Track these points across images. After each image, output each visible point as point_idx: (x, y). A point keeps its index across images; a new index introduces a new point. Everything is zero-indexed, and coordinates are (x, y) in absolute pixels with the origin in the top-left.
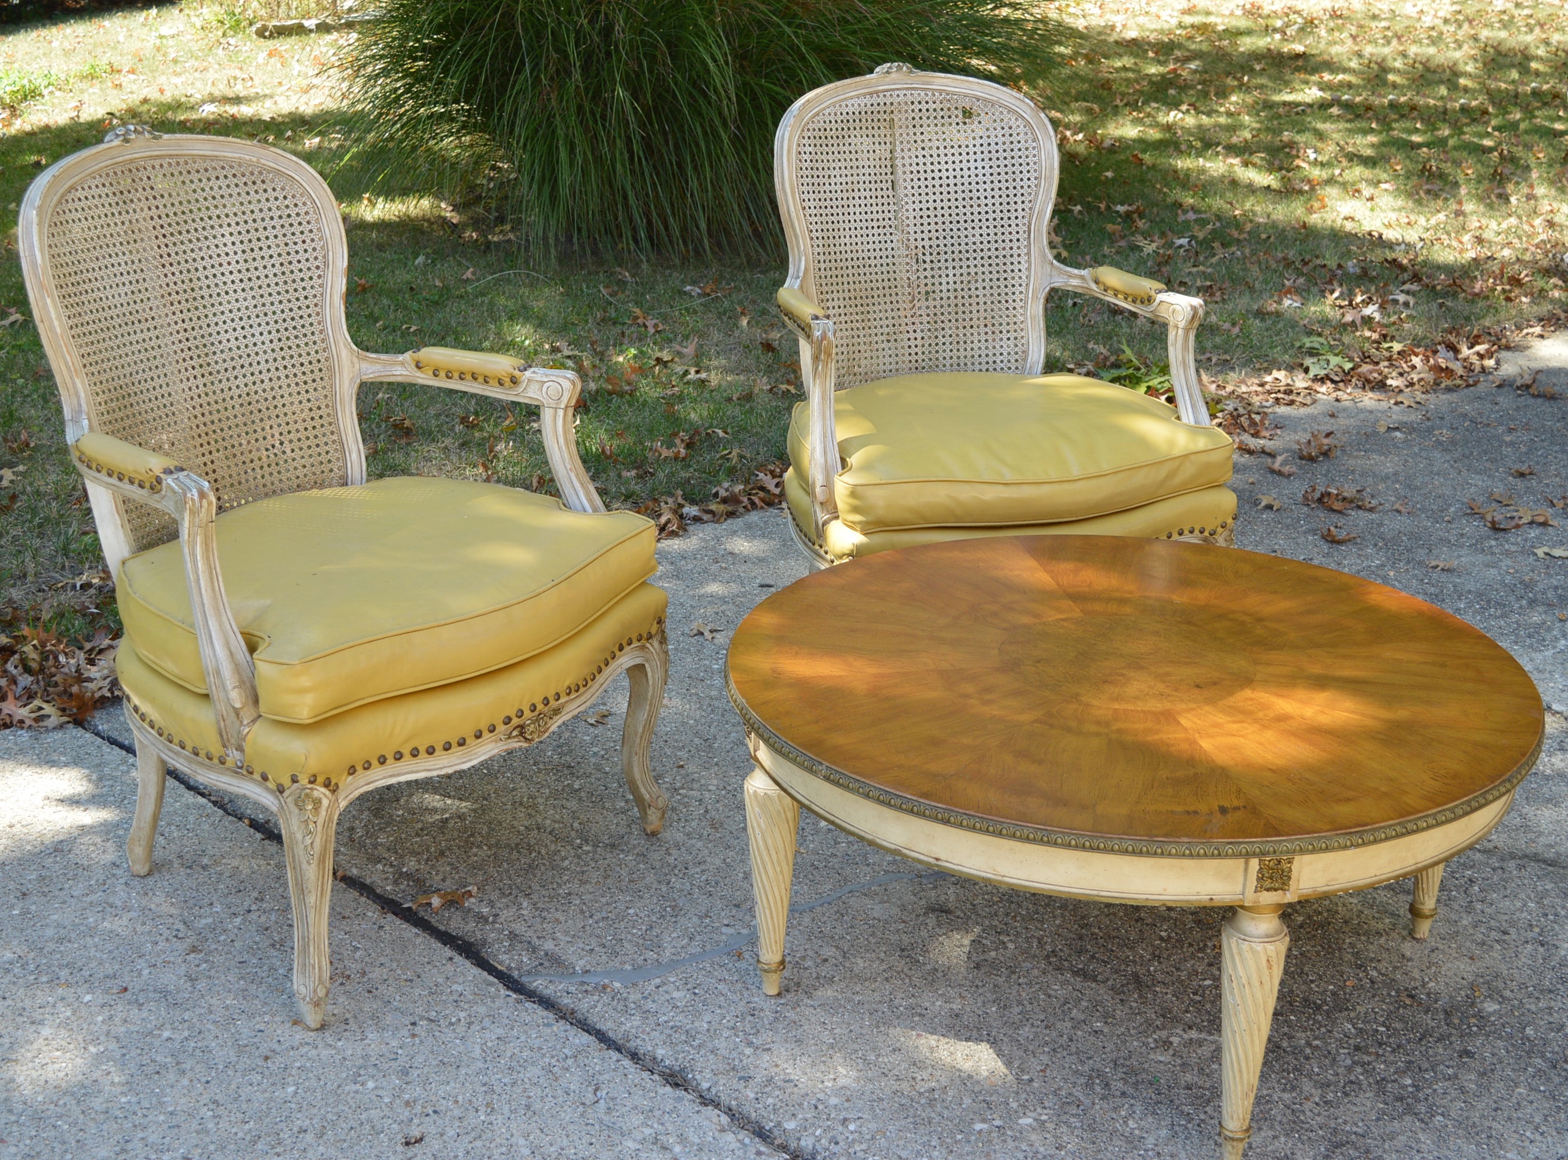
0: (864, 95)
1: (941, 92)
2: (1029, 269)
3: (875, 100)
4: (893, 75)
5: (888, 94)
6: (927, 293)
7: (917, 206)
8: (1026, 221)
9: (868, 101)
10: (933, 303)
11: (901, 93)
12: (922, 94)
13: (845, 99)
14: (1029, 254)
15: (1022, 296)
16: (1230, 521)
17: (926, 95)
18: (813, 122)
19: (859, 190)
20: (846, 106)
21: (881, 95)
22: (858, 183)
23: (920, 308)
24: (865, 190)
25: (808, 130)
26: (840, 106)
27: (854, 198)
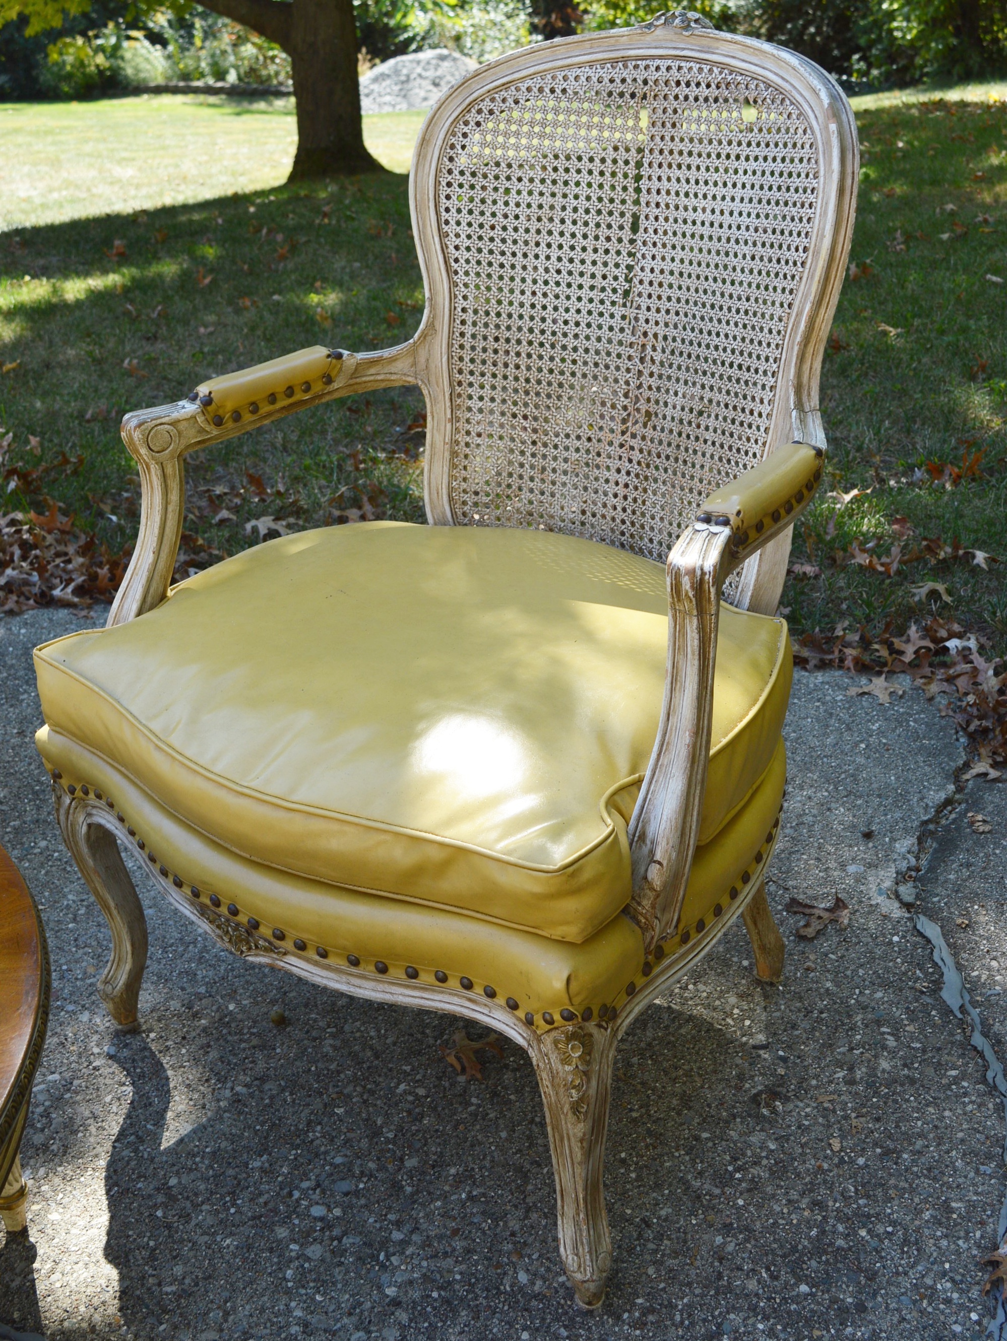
0: (603, 63)
1: (723, 66)
3: (619, 72)
4: (659, 32)
5: (642, 64)
6: (647, 414)
8: (782, 326)
10: (652, 433)
11: (664, 64)
12: (696, 67)
13: (569, 67)
16: (557, 1017)
17: (700, 70)
18: (493, 100)
19: (563, 221)
20: (565, 78)
21: (631, 65)
22: (564, 208)
23: (634, 436)
24: (574, 222)
25: (480, 112)
26: (554, 78)
27: (550, 233)
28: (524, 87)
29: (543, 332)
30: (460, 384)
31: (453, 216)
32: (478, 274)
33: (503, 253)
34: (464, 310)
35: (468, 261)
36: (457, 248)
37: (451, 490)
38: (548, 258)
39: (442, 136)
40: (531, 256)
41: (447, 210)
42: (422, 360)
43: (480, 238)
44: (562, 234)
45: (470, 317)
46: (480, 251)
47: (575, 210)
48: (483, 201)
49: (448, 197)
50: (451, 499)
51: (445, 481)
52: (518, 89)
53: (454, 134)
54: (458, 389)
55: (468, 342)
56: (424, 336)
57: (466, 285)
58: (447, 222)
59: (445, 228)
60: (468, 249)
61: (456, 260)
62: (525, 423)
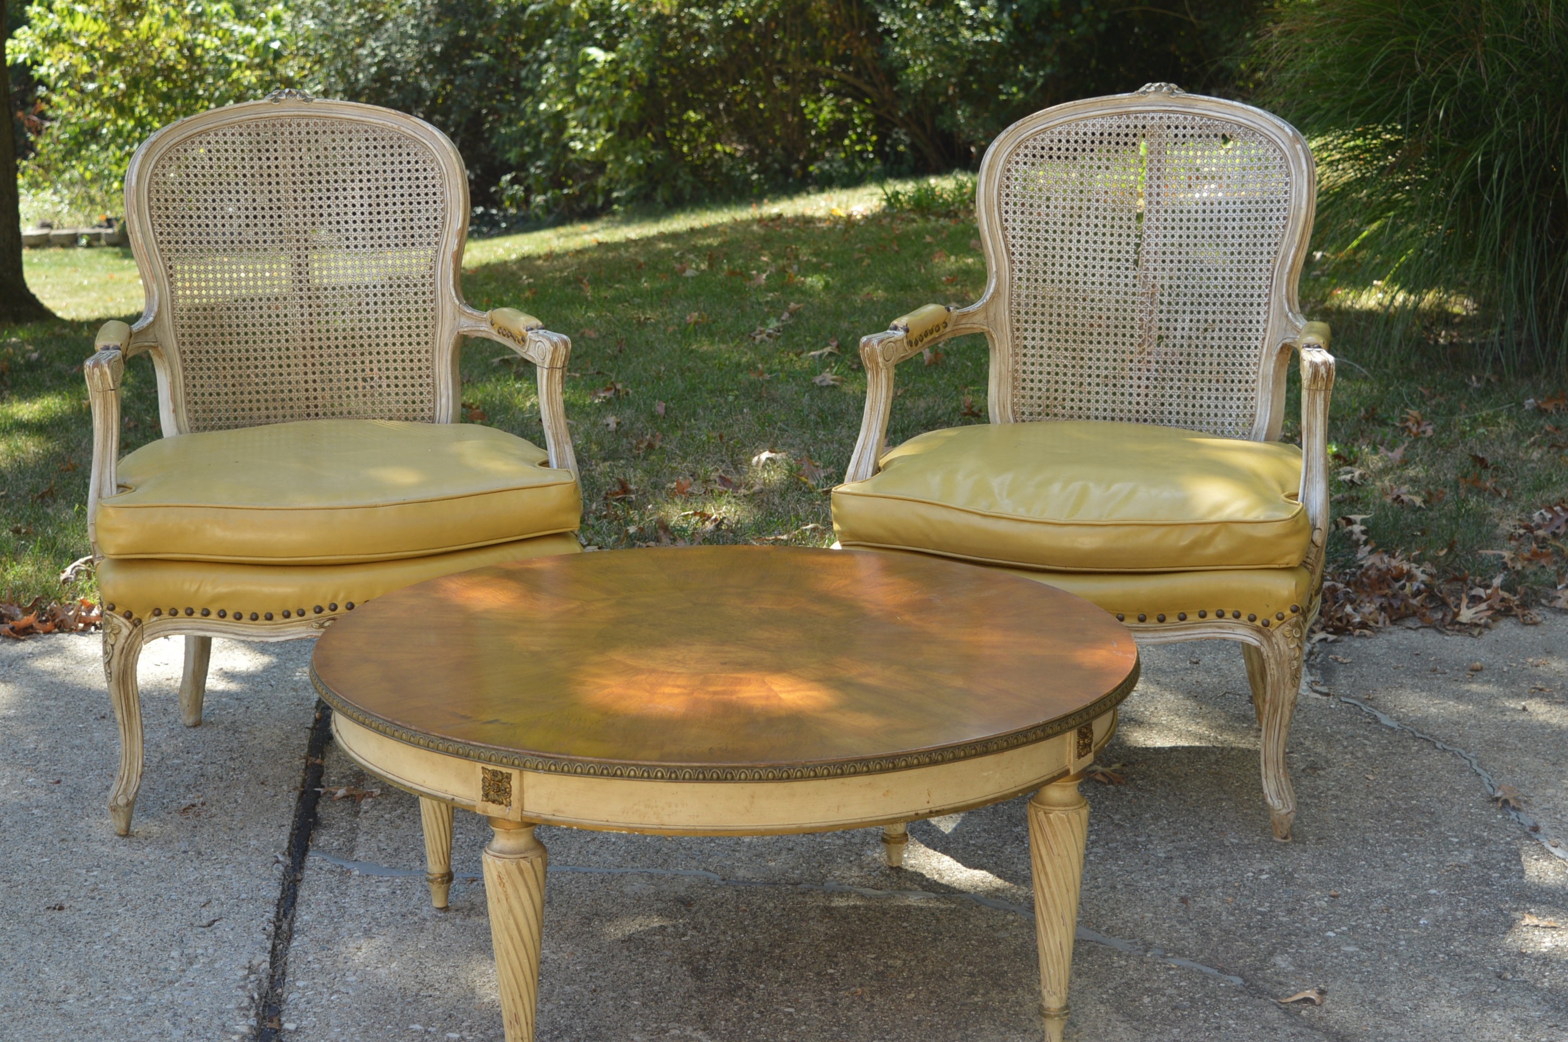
0: (1112, 116)
1: (1202, 116)
2: (1266, 321)
3: (1124, 121)
4: (1151, 96)
5: (1140, 116)
6: (1160, 337)
7: (1161, 240)
8: (1270, 266)
9: (1115, 122)
10: (1165, 349)
11: (1156, 116)
12: (1181, 117)
13: (1087, 118)
14: (1268, 304)
15: (1257, 352)
16: (1288, 612)
17: (1186, 119)
18: (1035, 140)
19: (1088, 217)
20: (1085, 125)
21: (1132, 117)
22: (1089, 209)
23: (1149, 354)
24: (1097, 217)
25: (1026, 147)
26: (1077, 125)
27: (1079, 225)
28: (1056, 131)
29: (1076, 291)
30: (1018, 329)
31: (1010, 217)
32: (1029, 255)
33: (1046, 240)
34: (1020, 279)
35: (1021, 246)
36: (1014, 237)
37: (1013, 404)
38: (1079, 241)
39: (1001, 163)
40: (1066, 241)
41: (1007, 212)
42: (991, 314)
43: (1030, 230)
44: (1088, 225)
45: (1024, 283)
46: (1030, 238)
47: (1097, 209)
48: (1031, 206)
49: (1007, 204)
50: (1014, 411)
51: (1009, 398)
52: (1052, 133)
53: (1009, 162)
54: (1017, 334)
55: (1023, 300)
56: (993, 297)
57: (1021, 262)
58: (1006, 220)
59: (1006, 224)
60: (1022, 238)
61: (1013, 246)
62: (1066, 354)
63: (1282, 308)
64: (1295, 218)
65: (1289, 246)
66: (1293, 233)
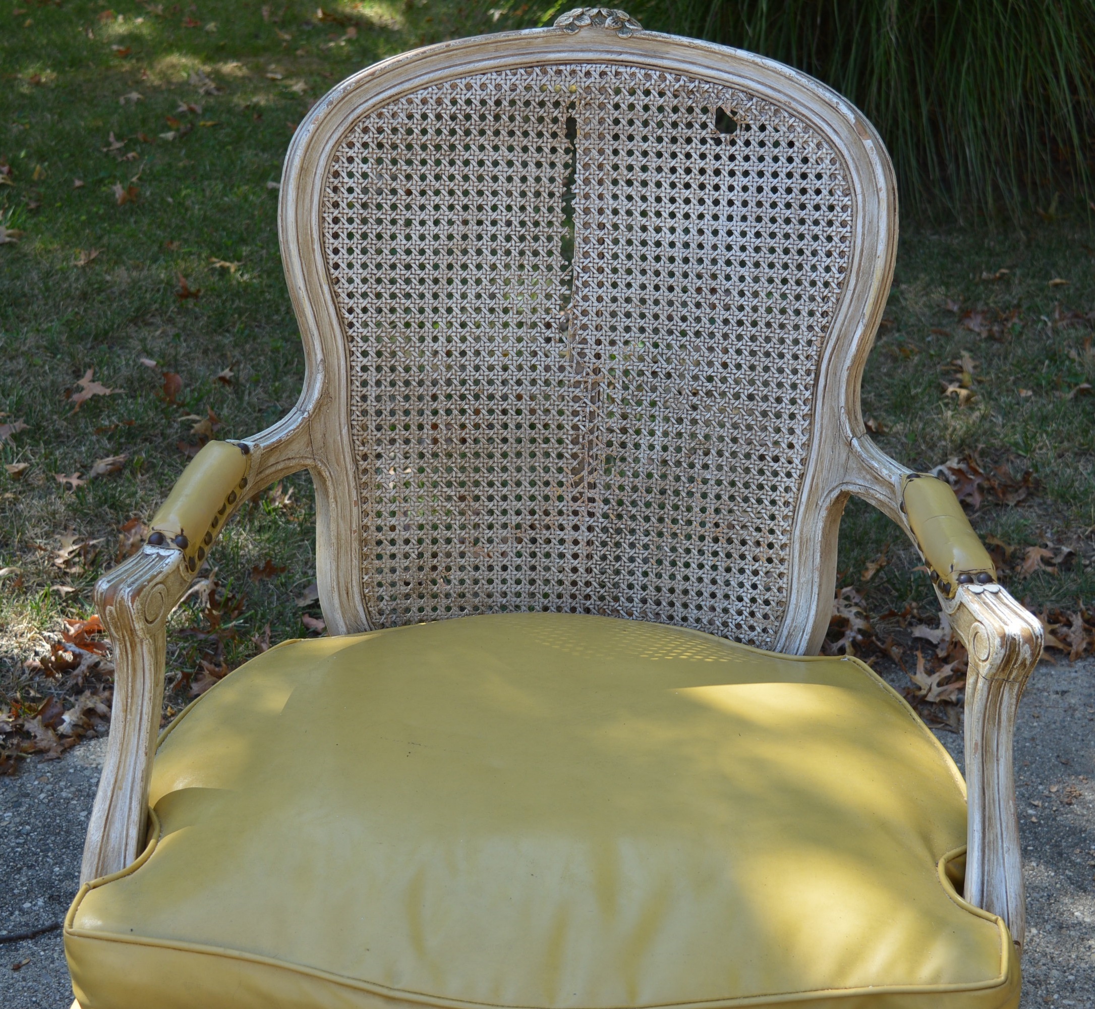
0: (514, 68)
1: (678, 74)
2: (807, 446)
4: (583, 33)
5: (566, 70)
6: (609, 459)
7: (607, 292)
8: (812, 351)
9: (520, 79)
10: (620, 480)
11: (596, 70)
12: (640, 74)
13: (470, 73)
14: (811, 416)
15: (790, 497)
17: (648, 77)
18: (380, 116)
19: (479, 252)
20: (469, 87)
21: (551, 71)
22: (479, 237)
23: (592, 486)
24: (494, 252)
25: (366, 130)
26: (454, 87)
27: (464, 267)
28: (417, 98)
29: (463, 382)
30: (365, 457)
31: (343, 258)
32: (379, 325)
33: (408, 296)
34: (365, 369)
35: (365, 310)
36: (350, 295)
37: (363, 585)
38: (464, 296)
39: (322, 163)
40: (442, 296)
41: (336, 251)
42: (318, 436)
43: (379, 281)
44: (479, 267)
45: (372, 376)
46: (379, 296)
47: (494, 238)
48: (379, 237)
49: (336, 236)
50: (364, 597)
51: (355, 577)
52: (410, 102)
53: (337, 160)
54: (363, 464)
55: (371, 405)
56: (319, 406)
57: (365, 339)
58: (336, 266)
59: (335, 273)
60: (364, 295)
61: (351, 311)
62: (449, 492)
63: (839, 427)
64: (864, 274)
65: (852, 321)
66: (859, 298)
